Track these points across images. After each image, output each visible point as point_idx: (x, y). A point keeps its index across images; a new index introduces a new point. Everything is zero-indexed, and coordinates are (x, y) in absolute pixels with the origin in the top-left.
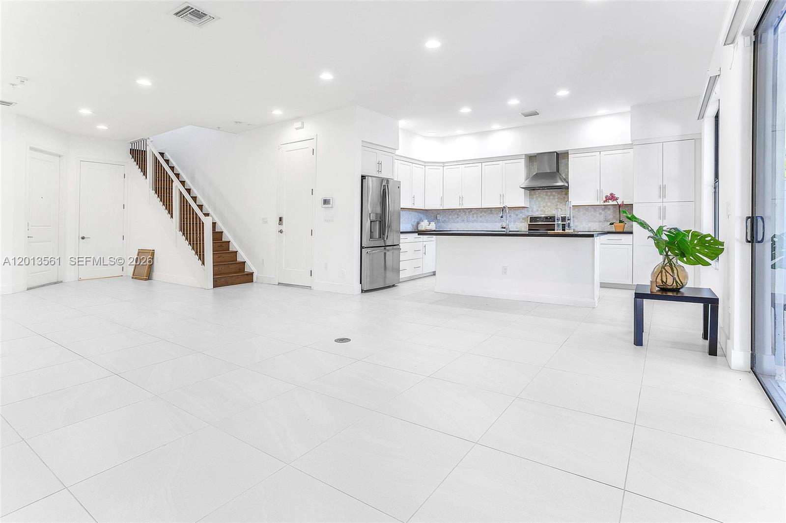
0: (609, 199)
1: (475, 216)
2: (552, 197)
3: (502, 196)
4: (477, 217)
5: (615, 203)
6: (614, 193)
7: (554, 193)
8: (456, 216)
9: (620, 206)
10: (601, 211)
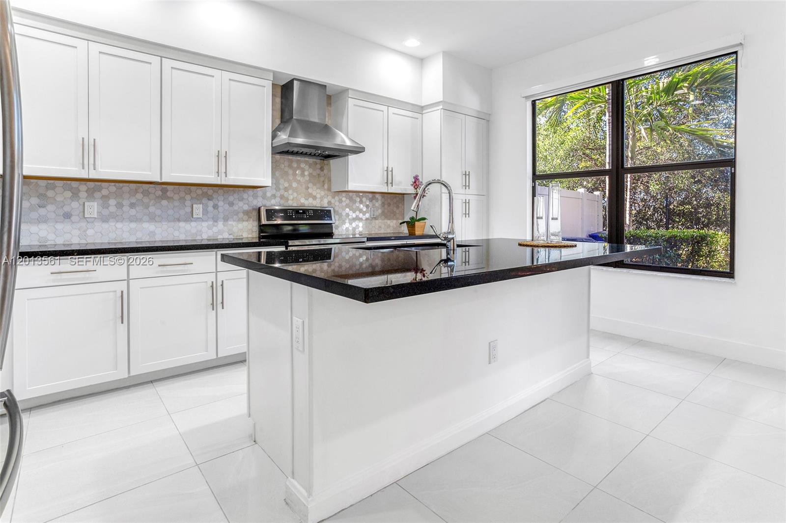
1: (112, 202)
2: (299, 172)
3: (222, 158)
4: (119, 206)
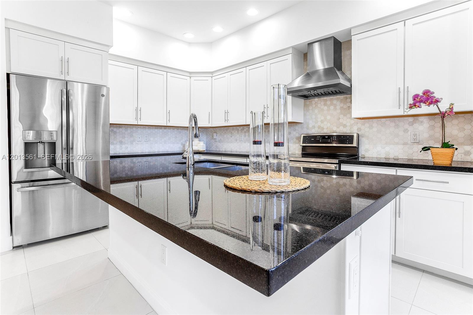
0: (421, 101)
2: (332, 107)
3: (266, 109)
5: (433, 109)
6: (432, 90)
7: (335, 102)
8: (230, 135)
9: (443, 115)
10: (407, 126)
